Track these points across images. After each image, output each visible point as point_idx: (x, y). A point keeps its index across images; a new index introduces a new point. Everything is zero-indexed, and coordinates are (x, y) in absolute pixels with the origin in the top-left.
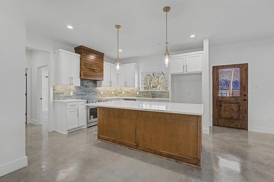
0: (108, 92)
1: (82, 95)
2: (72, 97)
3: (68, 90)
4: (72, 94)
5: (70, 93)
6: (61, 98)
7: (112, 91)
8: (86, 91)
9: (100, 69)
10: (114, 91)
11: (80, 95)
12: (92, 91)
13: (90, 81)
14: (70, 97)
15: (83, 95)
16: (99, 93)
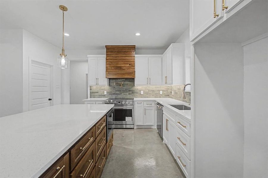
0: (153, 91)
1: (116, 94)
2: (106, 96)
3: (102, 89)
4: (105, 93)
5: (104, 92)
6: (96, 97)
7: (159, 91)
8: (121, 91)
9: (130, 64)
10: (163, 91)
11: (114, 94)
12: (128, 90)
13: (126, 80)
14: (104, 96)
15: (118, 94)
16: (137, 93)
